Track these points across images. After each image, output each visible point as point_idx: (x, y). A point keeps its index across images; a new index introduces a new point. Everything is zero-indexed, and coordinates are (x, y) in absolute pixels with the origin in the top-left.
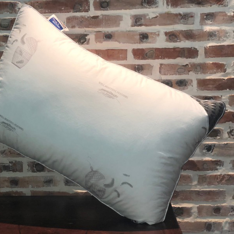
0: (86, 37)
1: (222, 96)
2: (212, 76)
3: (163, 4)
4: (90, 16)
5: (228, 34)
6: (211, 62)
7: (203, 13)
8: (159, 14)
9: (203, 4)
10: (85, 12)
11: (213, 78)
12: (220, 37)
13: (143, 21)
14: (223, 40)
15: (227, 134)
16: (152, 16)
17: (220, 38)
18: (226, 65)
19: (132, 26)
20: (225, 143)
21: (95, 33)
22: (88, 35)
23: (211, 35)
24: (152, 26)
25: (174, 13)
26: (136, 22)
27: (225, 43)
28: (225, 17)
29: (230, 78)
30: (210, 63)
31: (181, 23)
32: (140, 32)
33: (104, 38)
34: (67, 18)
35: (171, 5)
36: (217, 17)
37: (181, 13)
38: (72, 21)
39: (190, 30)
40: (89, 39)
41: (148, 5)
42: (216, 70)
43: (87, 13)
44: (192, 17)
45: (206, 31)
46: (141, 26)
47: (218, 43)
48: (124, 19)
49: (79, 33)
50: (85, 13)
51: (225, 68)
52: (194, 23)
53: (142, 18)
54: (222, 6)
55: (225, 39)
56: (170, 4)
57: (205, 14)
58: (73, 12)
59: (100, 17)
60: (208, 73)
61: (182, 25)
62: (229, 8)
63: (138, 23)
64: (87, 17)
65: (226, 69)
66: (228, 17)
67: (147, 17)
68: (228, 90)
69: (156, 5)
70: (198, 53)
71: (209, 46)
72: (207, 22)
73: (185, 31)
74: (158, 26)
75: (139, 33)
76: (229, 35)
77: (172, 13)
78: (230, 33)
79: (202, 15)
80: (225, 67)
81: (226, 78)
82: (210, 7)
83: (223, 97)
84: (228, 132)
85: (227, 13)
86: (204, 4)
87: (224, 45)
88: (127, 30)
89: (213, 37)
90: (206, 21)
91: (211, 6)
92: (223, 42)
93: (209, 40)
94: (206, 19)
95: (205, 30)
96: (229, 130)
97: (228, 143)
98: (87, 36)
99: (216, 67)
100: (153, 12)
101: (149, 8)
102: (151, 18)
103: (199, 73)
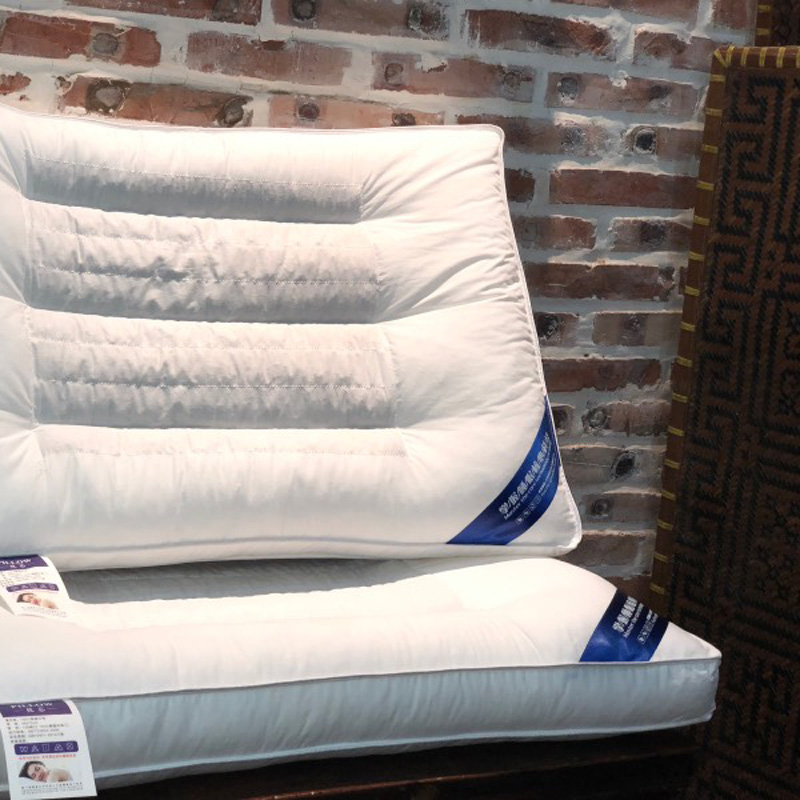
0: (244, 107)
1: (578, 315)
2: (562, 256)
3: (462, 32)
4: (259, 40)
5: (609, 141)
6: (563, 217)
7: (554, 73)
8: (449, 60)
9: (557, 47)
10: (246, 23)
11: (564, 263)
12: (589, 147)
13: (404, 76)
14: (596, 156)
15: (581, 423)
16: (429, 62)
17: (589, 149)
18: (594, 228)
19: (375, 87)
20: (576, 446)
21: (270, 96)
22: (251, 99)
23: (570, 139)
24: (428, 93)
25: (488, 62)
26: (387, 76)
27: (600, 166)
28: (607, 92)
29: (602, 264)
30: (558, 218)
31: (501, 96)
32: (395, 107)
33: (295, 115)
34: (191, 37)
35: (481, 37)
36: (587, 88)
37: (504, 64)
38: (206, 47)
39: (520, 118)
40: (251, 114)
41: (424, 30)
42: (572, 240)
43: (252, 27)
44: (529, 79)
45: (558, 126)
46: (399, 90)
47: (583, 163)
48: (354, 62)
49: (224, 90)
50: (248, 26)
51: (594, 236)
52: (531, 98)
53: (404, 65)
54: (604, 60)
55: (600, 153)
56: (479, 35)
57: (561, 74)
58: (211, 20)
59: (288, 47)
60: (554, 246)
61: (503, 100)
62: (618, 67)
63: (392, 81)
64: (252, 42)
65: (594, 239)
66: (615, 91)
67: (418, 66)
68: (594, 297)
69: (444, 33)
70: (533, 188)
71: (563, 171)
72: (562, 99)
73: (507, 118)
74: (442, 96)
75: (392, 112)
76: (610, 144)
77: (482, 61)
78: (612, 136)
79: (553, 76)
80: (593, 232)
81: (593, 265)
82: (573, 56)
83: (582, 319)
84: (582, 418)
85: (612, 79)
86: (561, 47)
87: (596, 171)
88: (361, 98)
89: (573, 145)
90: (560, 95)
91: (577, 54)
92: (595, 162)
93: (562, 152)
94: (560, 90)
95: (557, 123)
96: (586, 412)
97: (581, 449)
98: (245, 103)
99: (574, 231)
100: (434, 53)
101: (425, 38)
102: (426, 70)
103: (533, 244)
